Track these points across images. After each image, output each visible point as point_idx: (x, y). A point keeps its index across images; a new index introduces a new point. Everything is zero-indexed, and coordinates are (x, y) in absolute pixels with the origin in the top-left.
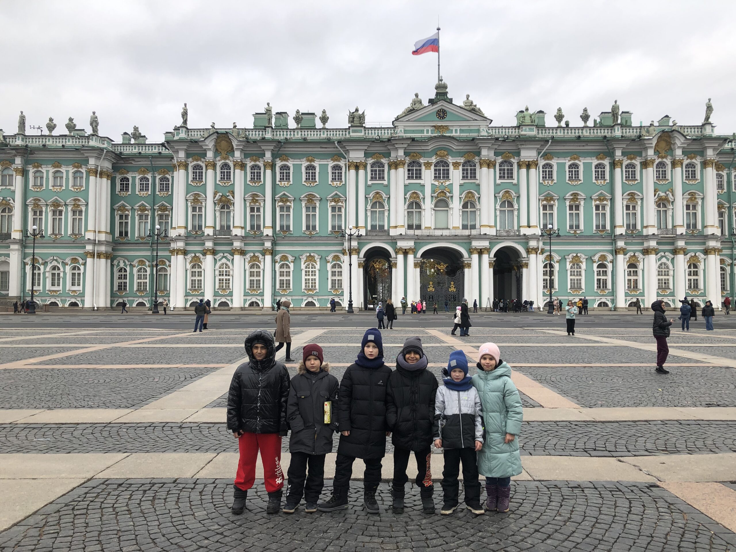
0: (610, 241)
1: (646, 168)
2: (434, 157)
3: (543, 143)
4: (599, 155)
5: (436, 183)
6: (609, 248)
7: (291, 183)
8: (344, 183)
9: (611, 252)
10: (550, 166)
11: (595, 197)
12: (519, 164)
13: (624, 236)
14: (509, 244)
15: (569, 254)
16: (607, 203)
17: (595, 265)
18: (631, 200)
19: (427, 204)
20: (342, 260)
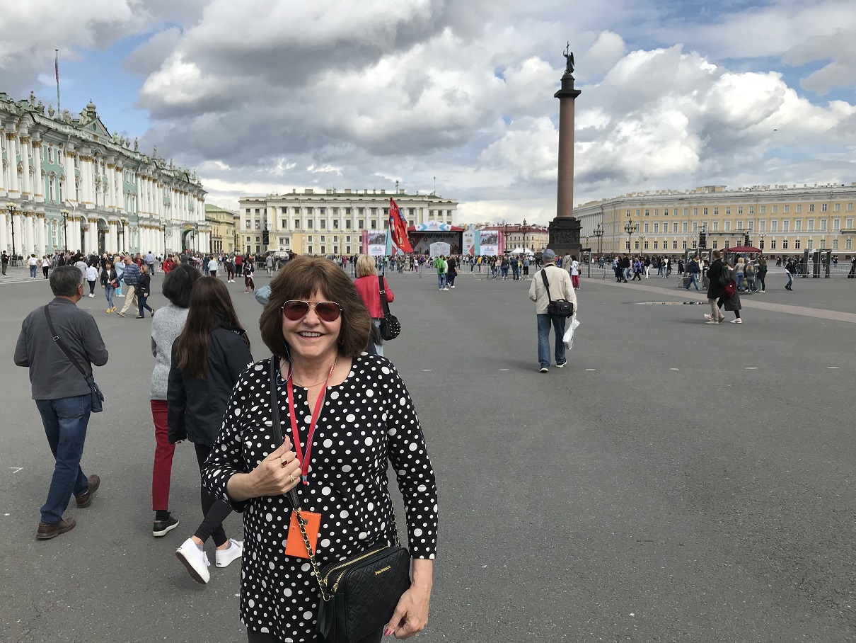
1: (144, 180)
2: (95, 157)
4: (133, 169)
5: (96, 175)
8: (63, 165)
9: (138, 226)
10: (123, 171)
11: (133, 193)
12: (117, 168)
13: (143, 217)
14: (119, 219)
15: (129, 227)
16: (135, 197)
17: (134, 233)
18: (141, 197)
19: (94, 189)
20: (66, 224)
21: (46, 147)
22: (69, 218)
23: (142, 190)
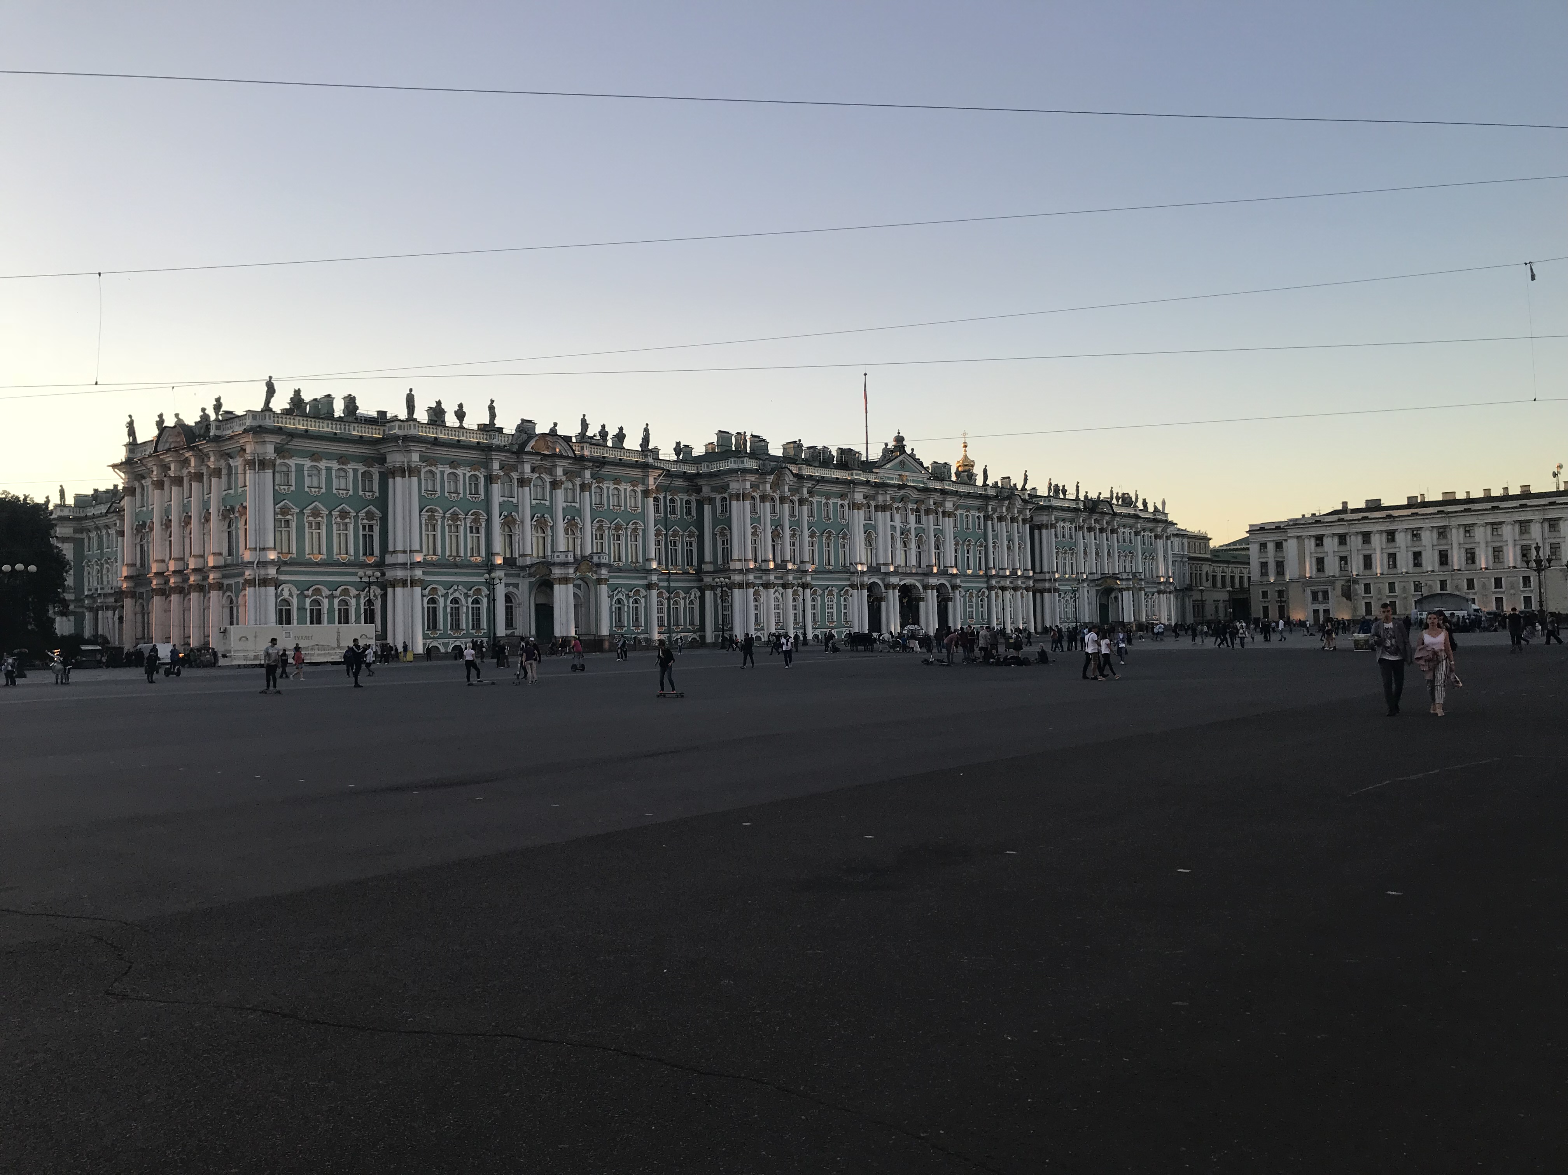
0: (986, 580)
1: (1001, 522)
2: (902, 503)
3: (958, 497)
6: (985, 585)
7: (817, 519)
9: (987, 588)
10: (955, 515)
11: (978, 544)
12: (944, 513)
13: (997, 576)
14: (943, 581)
15: (968, 591)
16: (983, 548)
17: (980, 599)
18: (994, 547)
19: (899, 544)
20: (849, 594)
21: (820, 502)
22: (852, 586)
23: (995, 537)
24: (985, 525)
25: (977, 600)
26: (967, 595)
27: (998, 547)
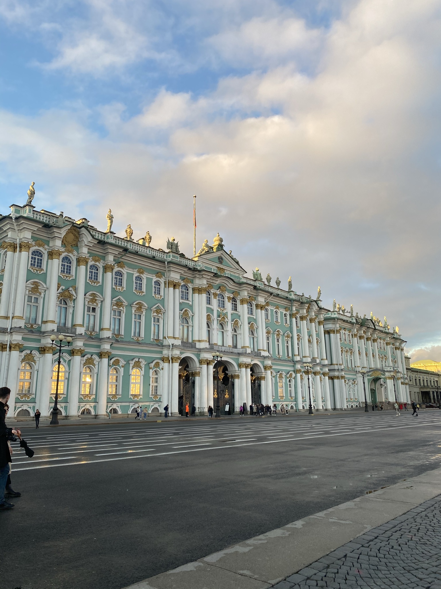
0: (292, 364)
1: (302, 320)
2: (219, 290)
3: (269, 295)
4: (286, 309)
5: (219, 310)
6: (292, 369)
7: (125, 289)
8: (163, 297)
9: (294, 371)
10: (267, 310)
11: (286, 335)
12: (257, 306)
13: (300, 362)
14: (256, 361)
15: (279, 372)
16: (290, 339)
17: (288, 380)
18: (298, 339)
19: (215, 325)
20: (161, 367)
21: (130, 275)
22: (163, 359)
23: (299, 331)
24: (291, 321)
25: (286, 381)
26: (278, 376)
27: (301, 339)
